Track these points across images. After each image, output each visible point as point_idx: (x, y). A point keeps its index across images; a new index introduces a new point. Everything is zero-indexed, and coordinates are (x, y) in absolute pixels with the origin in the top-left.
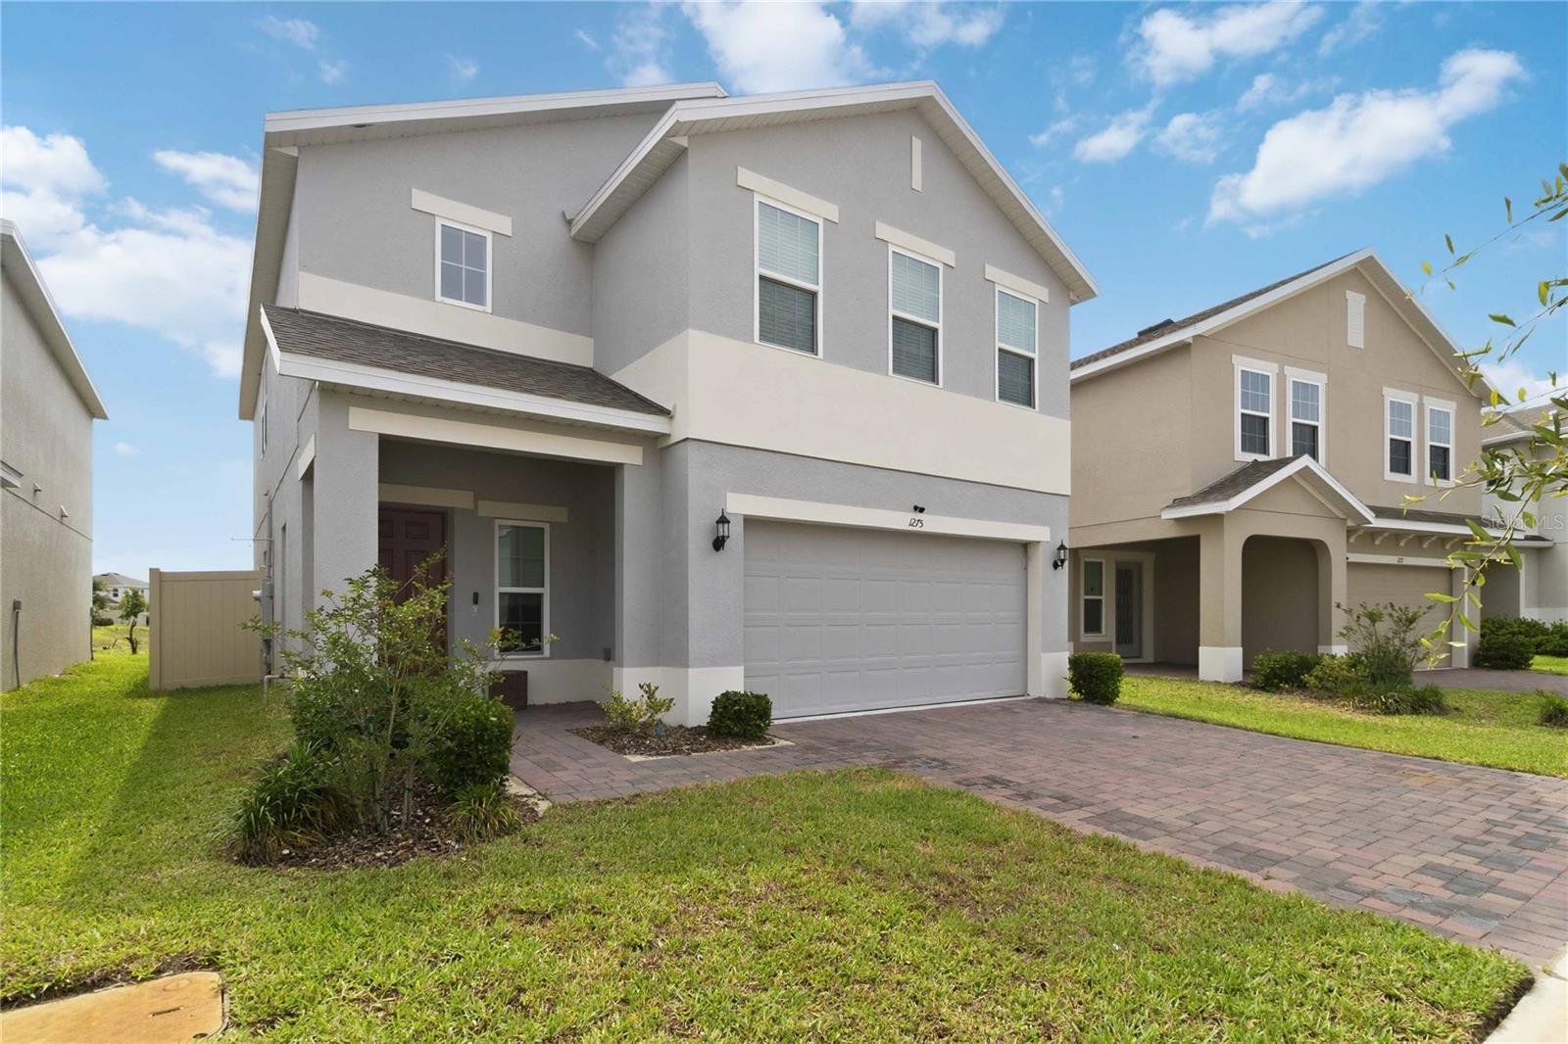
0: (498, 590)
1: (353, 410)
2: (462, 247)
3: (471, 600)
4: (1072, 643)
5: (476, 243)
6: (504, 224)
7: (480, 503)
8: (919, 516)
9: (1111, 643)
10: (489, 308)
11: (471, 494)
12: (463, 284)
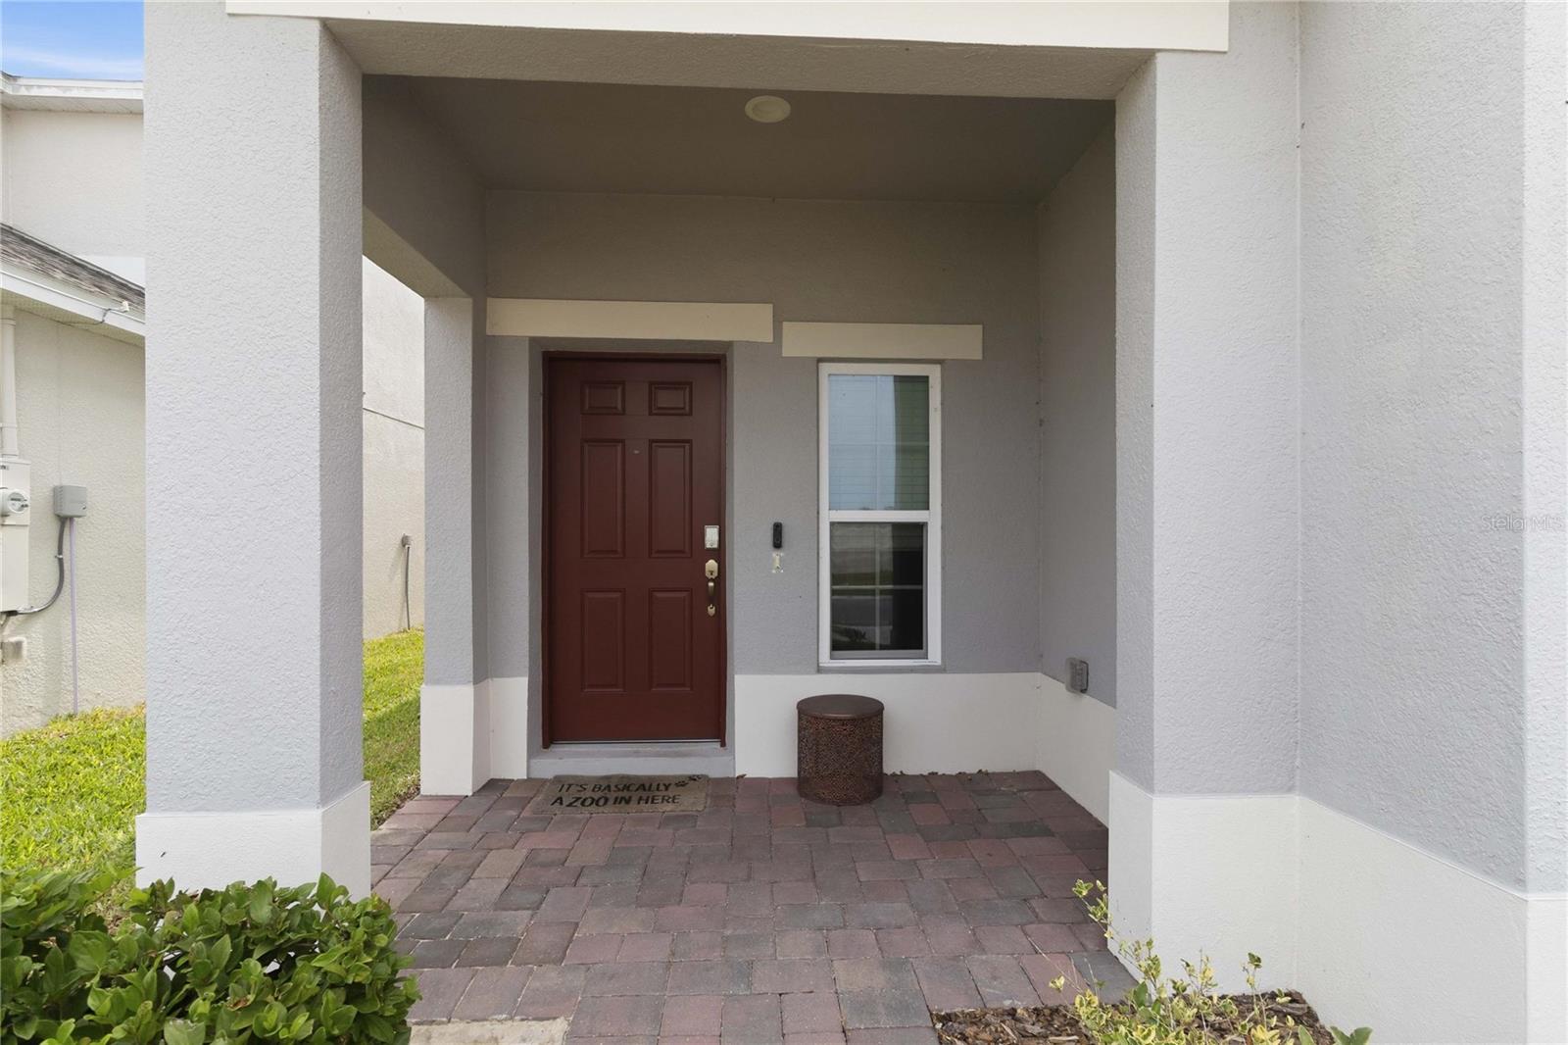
0: (829, 515)
3: (769, 540)
7: (787, 328)
11: (768, 309)
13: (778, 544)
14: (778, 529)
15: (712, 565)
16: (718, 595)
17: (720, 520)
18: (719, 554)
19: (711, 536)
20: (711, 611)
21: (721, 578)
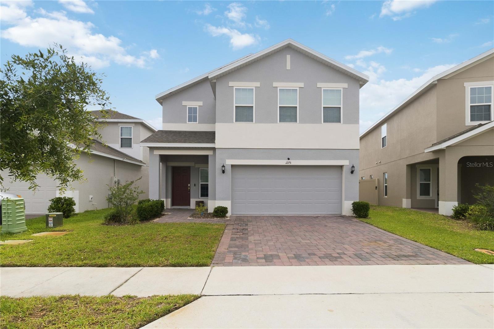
0: (200, 183)
1: (154, 151)
2: (192, 111)
3: (194, 185)
4: (410, 200)
5: (195, 109)
6: (201, 103)
7: (196, 165)
8: (289, 161)
9: (434, 200)
10: (198, 122)
11: (194, 163)
12: (192, 118)
13: (195, 186)
14: (195, 184)
15: (189, 188)
16: (190, 191)
17: (190, 183)
18: (190, 187)
19: (189, 185)
20: (189, 193)
21: (190, 190)
